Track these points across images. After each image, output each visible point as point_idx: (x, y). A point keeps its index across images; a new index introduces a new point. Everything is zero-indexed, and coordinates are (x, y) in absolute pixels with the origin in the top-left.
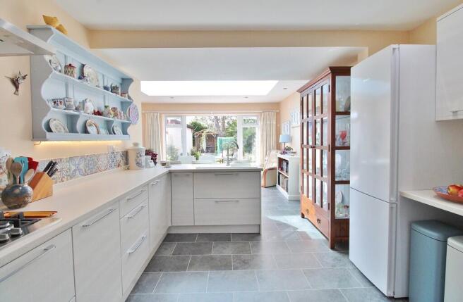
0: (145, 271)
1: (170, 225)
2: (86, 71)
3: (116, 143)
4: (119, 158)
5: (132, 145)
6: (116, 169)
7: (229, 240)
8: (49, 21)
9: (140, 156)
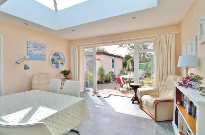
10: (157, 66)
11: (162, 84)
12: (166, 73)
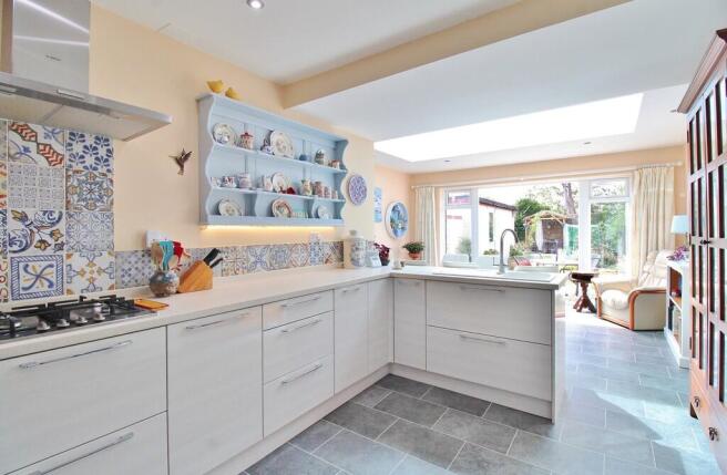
0: (324, 418)
1: (390, 360)
2: (274, 138)
3: (324, 230)
4: (327, 250)
5: (348, 234)
6: (322, 266)
7: (479, 415)
8: (213, 87)
9: (357, 249)
10: (635, 233)
11: (646, 269)
12: (654, 247)
